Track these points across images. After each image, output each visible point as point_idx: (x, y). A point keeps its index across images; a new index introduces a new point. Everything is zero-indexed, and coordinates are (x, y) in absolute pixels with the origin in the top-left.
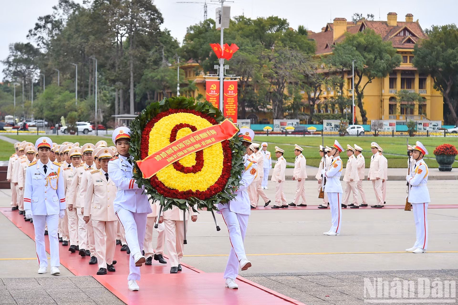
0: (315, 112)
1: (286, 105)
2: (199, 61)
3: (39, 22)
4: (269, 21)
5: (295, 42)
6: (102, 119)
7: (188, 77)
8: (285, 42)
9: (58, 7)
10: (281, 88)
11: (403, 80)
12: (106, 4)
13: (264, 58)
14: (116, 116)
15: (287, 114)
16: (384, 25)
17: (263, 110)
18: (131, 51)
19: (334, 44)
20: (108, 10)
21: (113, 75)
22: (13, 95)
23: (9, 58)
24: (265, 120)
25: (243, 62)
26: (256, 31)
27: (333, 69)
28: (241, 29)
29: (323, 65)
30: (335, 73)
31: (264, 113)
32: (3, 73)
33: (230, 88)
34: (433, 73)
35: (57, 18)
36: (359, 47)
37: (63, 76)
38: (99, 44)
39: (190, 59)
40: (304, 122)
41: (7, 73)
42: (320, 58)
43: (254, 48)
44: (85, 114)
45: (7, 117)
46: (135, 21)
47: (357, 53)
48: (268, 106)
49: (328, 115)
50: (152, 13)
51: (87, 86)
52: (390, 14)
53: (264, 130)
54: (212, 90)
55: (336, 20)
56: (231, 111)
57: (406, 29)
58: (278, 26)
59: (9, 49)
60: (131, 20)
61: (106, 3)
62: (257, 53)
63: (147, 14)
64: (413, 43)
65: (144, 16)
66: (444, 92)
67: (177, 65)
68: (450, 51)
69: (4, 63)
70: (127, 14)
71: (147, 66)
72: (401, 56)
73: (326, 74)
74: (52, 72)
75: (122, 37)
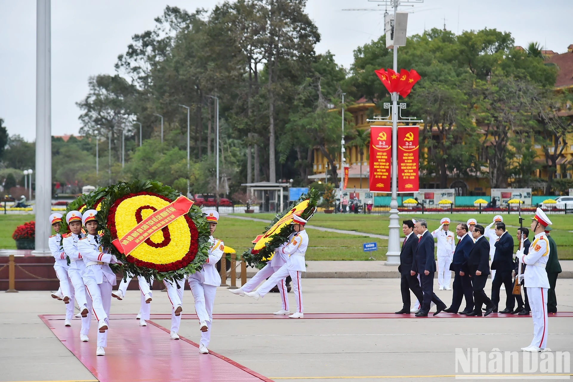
0: (558, 177)
1: (511, 167)
2: (375, 100)
3: (134, 43)
4: (481, 37)
5: (524, 69)
6: (227, 190)
7: (360, 125)
8: (508, 69)
9: (163, 19)
10: (503, 140)
12: (232, 14)
13: (476, 94)
14: (248, 185)
15: (513, 180)
17: (474, 174)
18: (271, 86)
20: (234, 22)
21: (242, 122)
22: (95, 155)
23: (88, 97)
24: (479, 189)
25: (442, 100)
26: (462, 52)
28: (439, 49)
29: (569, 104)
31: (477, 179)
32: (80, 121)
33: (408, 138)
35: (162, 36)
37: (170, 125)
38: (222, 74)
39: (361, 97)
40: (540, 193)
41: (87, 121)
42: (563, 93)
43: (460, 78)
44: (201, 182)
45: (85, 188)
46: (277, 39)
48: (483, 168)
50: (303, 26)
51: (205, 140)
53: (476, 205)
54: (380, 140)
56: (408, 173)
58: (497, 44)
59: (88, 85)
60: (272, 38)
61: (231, 12)
62: (464, 86)
63: (294, 29)
65: (289, 30)
67: (342, 107)
69: (81, 105)
70: (264, 29)
71: (295, 109)
74: (153, 119)
75: (256, 63)
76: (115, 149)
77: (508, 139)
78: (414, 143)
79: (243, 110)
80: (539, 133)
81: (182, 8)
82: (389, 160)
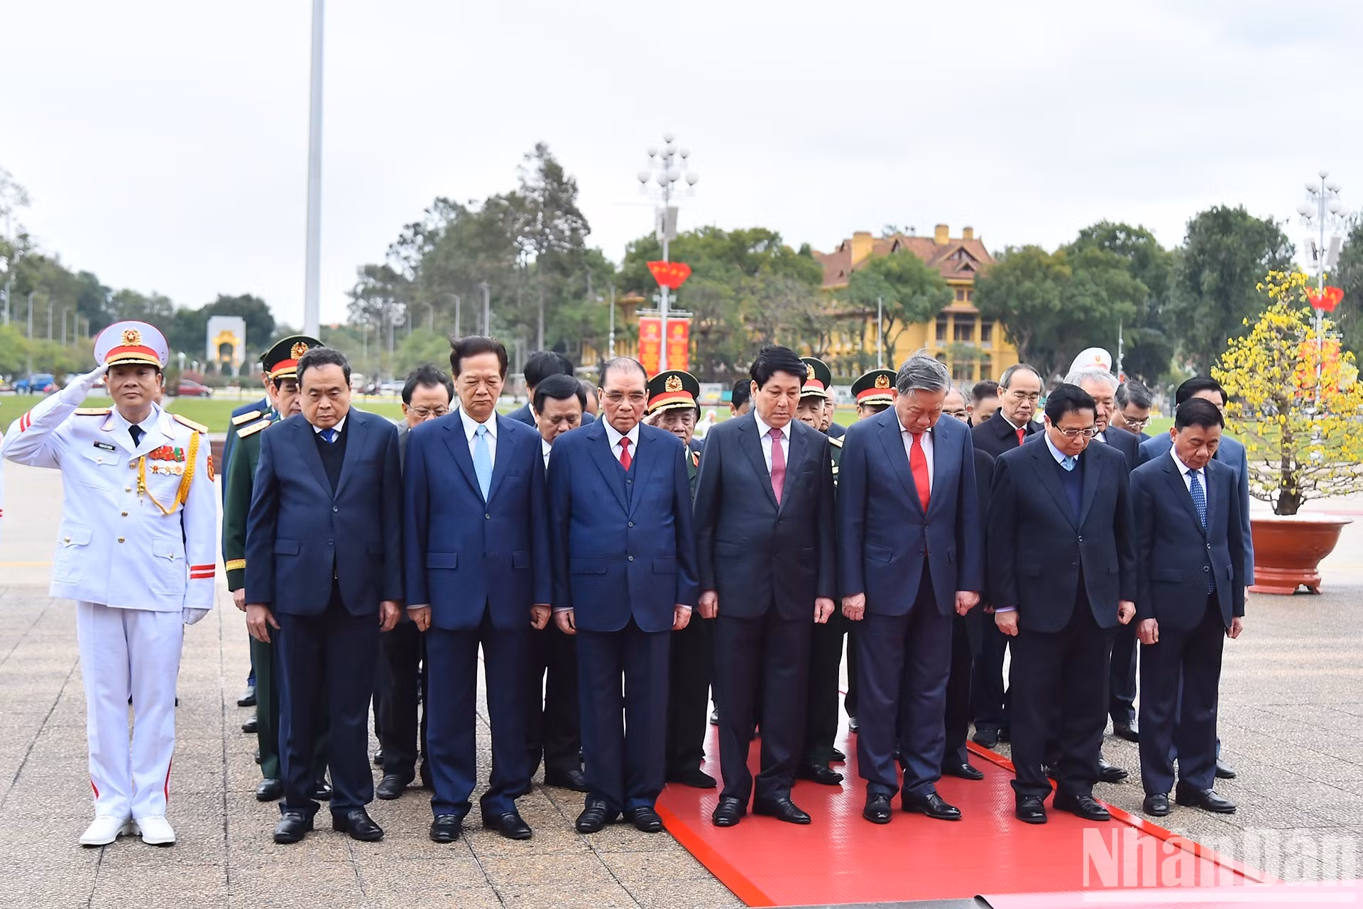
2: (644, 293)
3: (405, 233)
4: (752, 235)
5: (793, 268)
7: (629, 318)
8: (776, 267)
9: (432, 210)
11: (956, 328)
12: (503, 206)
13: (744, 290)
16: (930, 244)
18: (541, 278)
19: (853, 271)
20: (505, 213)
21: (511, 313)
22: (363, 344)
23: (356, 286)
25: (710, 296)
26: (731, 249)
27: (851, 309)
28: (709, 245)
29: (834, 302)
30: (852, 315)
32: (348, 310)
33: (677, 331)
34: (1003, 318)
35: (430, 227)
36: (888, 275)
37: (439, 314)
38: (492, 265)
39: (631, 290)
41: (355, 310)
42: (830, 292)
43: (728, 275)
46: (548, 231)
47: (886, 284)
49: (842, 380)
50: (574, 219)
52: (938, 226)
54: (649, 333)
55: (857, 234)
57: (962, 250)
58: (766, 242)
59: (356, 274)
60: (543, 230)
61: (503, 204)
62: (732, 283)
63: (566, 221)
64: (973, 270)
65: (562, 224)
66: (1019, 348)
67: (611, 300)
68: (1028, 284)
69: (348, 294)
70: (535, 220)
71: (565, 302)
72: (954, 292)
73: (839, 317)
74: (422, 308)
75: (526, 255)
76: (383, 338)
77: (774, 336)
78: (684, 336)
79: (512, 301)
80: (806, 330)
81: (452, 198)
82: (658, 352)
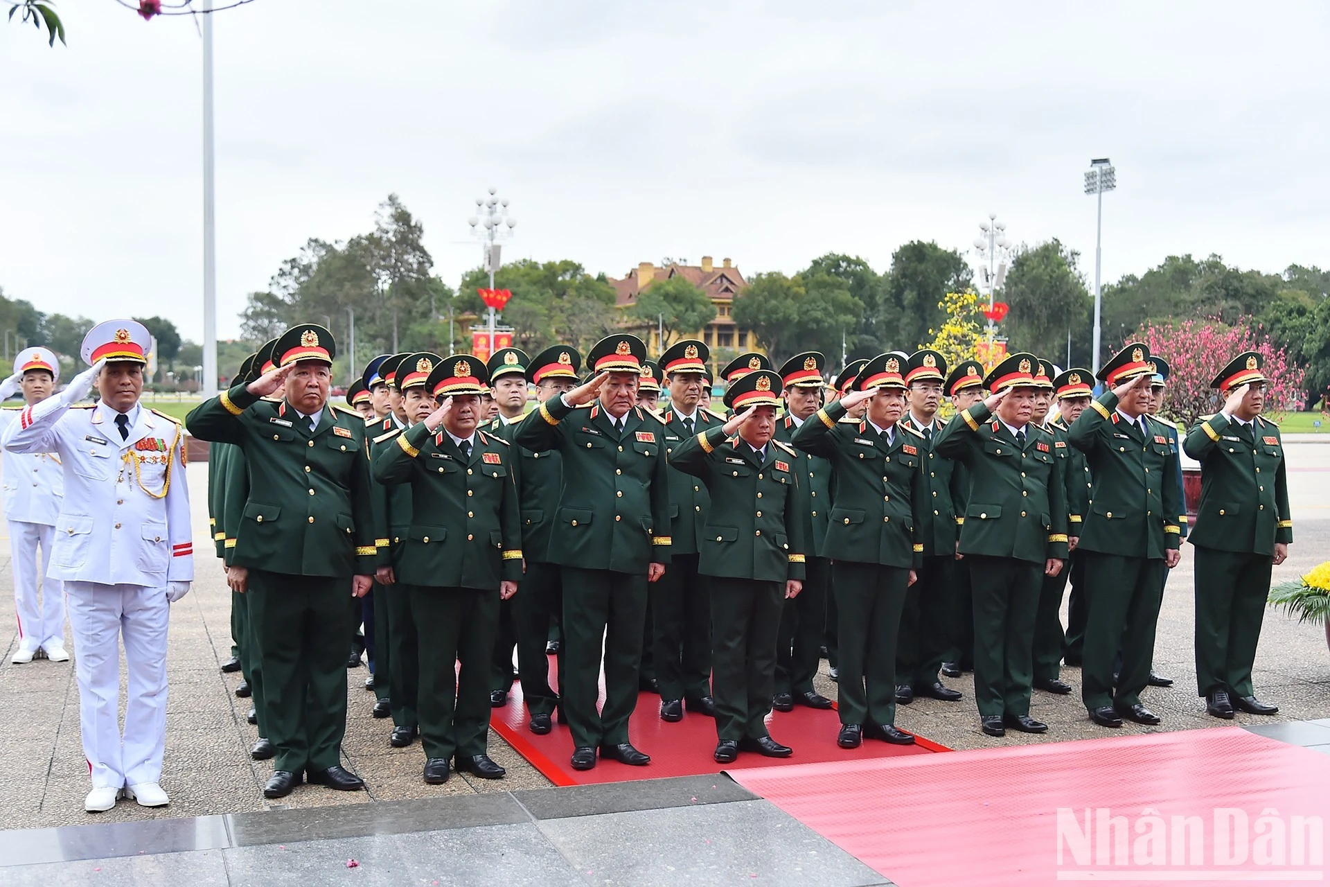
2: (476, 313)
3: (284, 267)
4: (561, 266)
5: (593, 292)
7: (465, 332)
8: (581, 291)
9: (306, 248)
11: (720, 337)
12: (363, 245)
13: (555, 309)
16: (698, 272)
18: (394, 301)
19: (639, 294)
20: (365, 250)
21: (372, 330)
23: (247, 310)
25: (528, 314)
26: (545, 277)
27: (638, 322)
28: (528, 274)
29: (625, 318)
32: (241, 329)
34: (755, 328)
35: (305, 262)
36: (667, 296)
38: (356, 292)
39: (466, 310)
41: (246, 329)
42: (622, 310)
43: (542, 297)
44: (339, 376)
46: (400, 264)
47: (665, 303)
50: (420, 255)
52: (704, 258)
54: (480, 344)
55: (642, 265)
57: (723, 276)
58: (572, 272)
59: (247, 300)
60: (396, 264)
61: (363, 243)
62: (546, 304)
63: (414, 257)
64: (732, 292)
65: (411, 259)
67: (451, 318)
68: (773, 302)
69: (241, 316)
70: (390, 256)
71: (414, 320)
72: (717, 309)
75: (383, 284)
81: (322, 239)
